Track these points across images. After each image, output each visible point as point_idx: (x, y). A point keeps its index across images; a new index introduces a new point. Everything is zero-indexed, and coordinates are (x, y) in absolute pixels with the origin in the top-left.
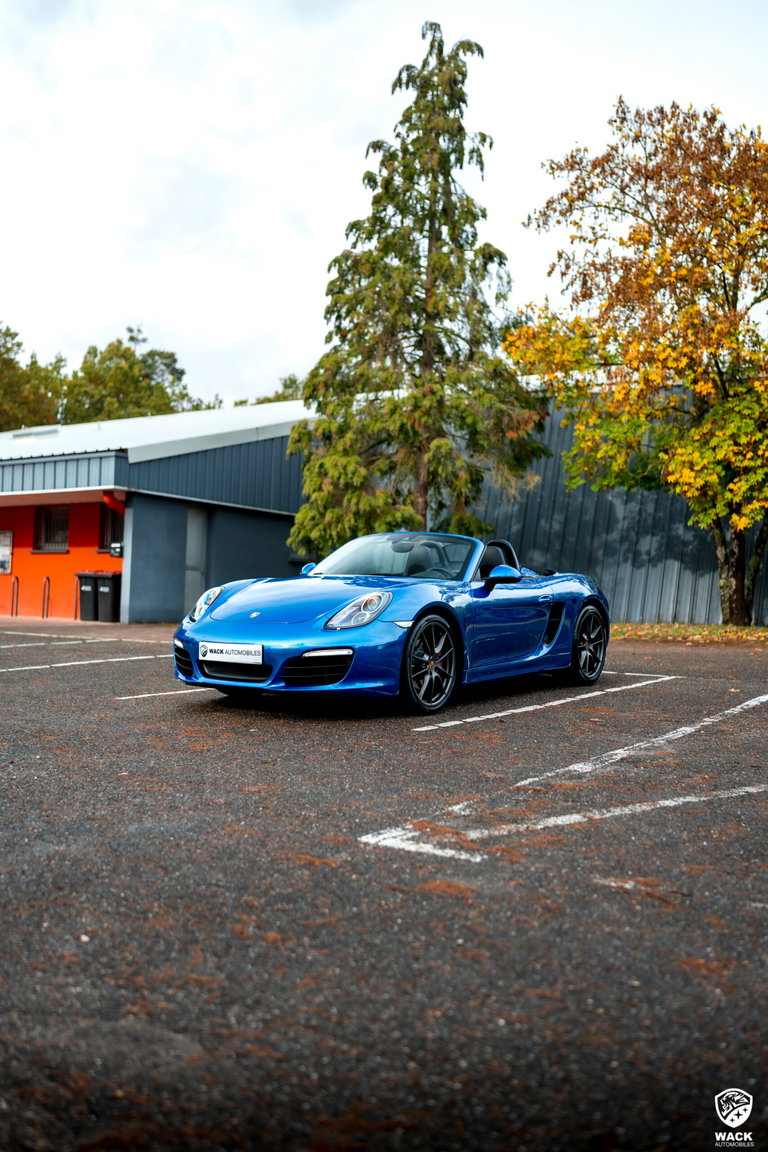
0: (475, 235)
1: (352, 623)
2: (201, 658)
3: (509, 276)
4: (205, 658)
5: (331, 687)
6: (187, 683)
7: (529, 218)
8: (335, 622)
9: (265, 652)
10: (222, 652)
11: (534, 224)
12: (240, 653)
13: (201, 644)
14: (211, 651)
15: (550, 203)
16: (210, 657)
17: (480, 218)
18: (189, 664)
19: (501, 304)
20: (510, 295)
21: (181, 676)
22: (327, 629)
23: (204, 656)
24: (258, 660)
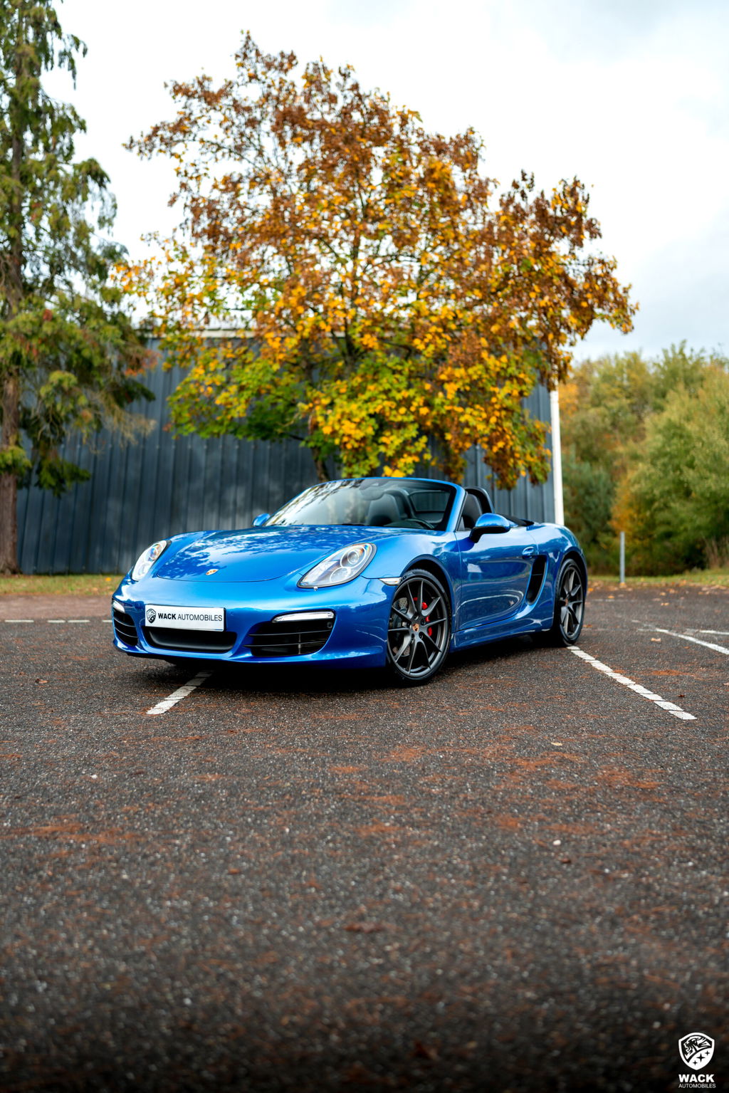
0: (71, 148)
1: (331, 581)
2: (148, 624)
3: (114, 200)
4: (154, 625)
5: (309, 657)
6: (129, 654)
7: (132, 141)
8: (310, 579)
9: (228, 617)
10: (173, 616)
11: (136, 149)
12: (196, 618)
13: (147, 608)
14: (160, 616)
15: (156, 129)
16: (159, 623)
17: (78, 130)
18: (133, 631)
19: (106, 228)
20: (115, 221)
21: (120, 645)
22: (301, 589)
23: (152, 621)
24: (218, 626)
